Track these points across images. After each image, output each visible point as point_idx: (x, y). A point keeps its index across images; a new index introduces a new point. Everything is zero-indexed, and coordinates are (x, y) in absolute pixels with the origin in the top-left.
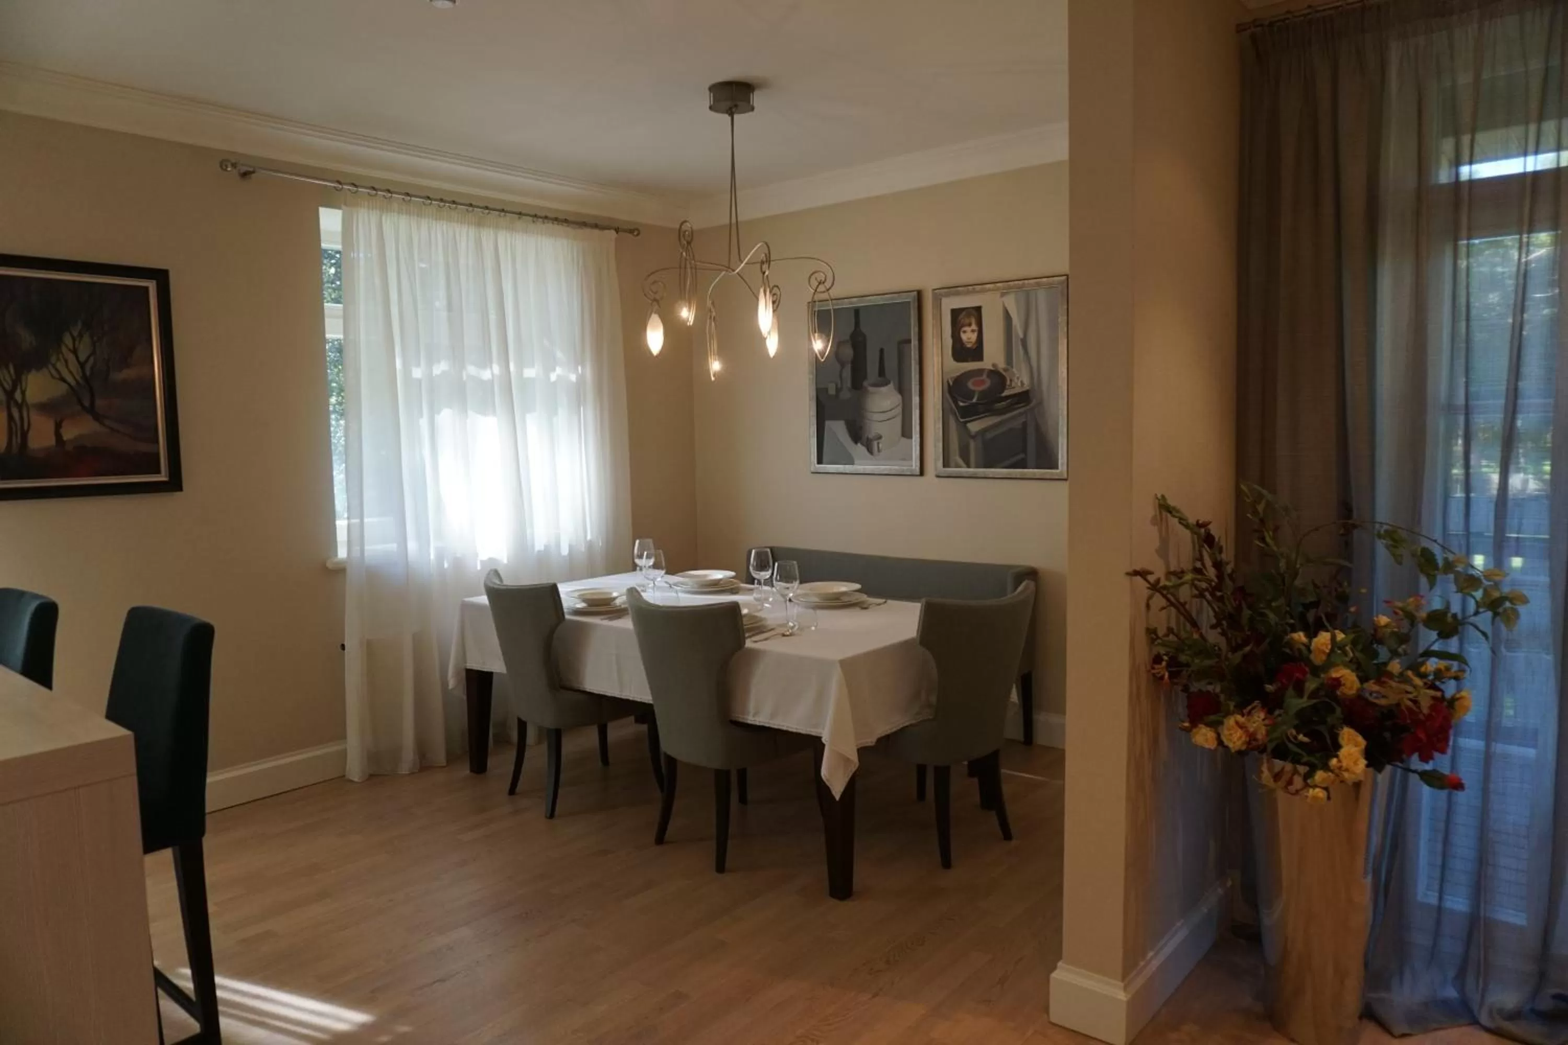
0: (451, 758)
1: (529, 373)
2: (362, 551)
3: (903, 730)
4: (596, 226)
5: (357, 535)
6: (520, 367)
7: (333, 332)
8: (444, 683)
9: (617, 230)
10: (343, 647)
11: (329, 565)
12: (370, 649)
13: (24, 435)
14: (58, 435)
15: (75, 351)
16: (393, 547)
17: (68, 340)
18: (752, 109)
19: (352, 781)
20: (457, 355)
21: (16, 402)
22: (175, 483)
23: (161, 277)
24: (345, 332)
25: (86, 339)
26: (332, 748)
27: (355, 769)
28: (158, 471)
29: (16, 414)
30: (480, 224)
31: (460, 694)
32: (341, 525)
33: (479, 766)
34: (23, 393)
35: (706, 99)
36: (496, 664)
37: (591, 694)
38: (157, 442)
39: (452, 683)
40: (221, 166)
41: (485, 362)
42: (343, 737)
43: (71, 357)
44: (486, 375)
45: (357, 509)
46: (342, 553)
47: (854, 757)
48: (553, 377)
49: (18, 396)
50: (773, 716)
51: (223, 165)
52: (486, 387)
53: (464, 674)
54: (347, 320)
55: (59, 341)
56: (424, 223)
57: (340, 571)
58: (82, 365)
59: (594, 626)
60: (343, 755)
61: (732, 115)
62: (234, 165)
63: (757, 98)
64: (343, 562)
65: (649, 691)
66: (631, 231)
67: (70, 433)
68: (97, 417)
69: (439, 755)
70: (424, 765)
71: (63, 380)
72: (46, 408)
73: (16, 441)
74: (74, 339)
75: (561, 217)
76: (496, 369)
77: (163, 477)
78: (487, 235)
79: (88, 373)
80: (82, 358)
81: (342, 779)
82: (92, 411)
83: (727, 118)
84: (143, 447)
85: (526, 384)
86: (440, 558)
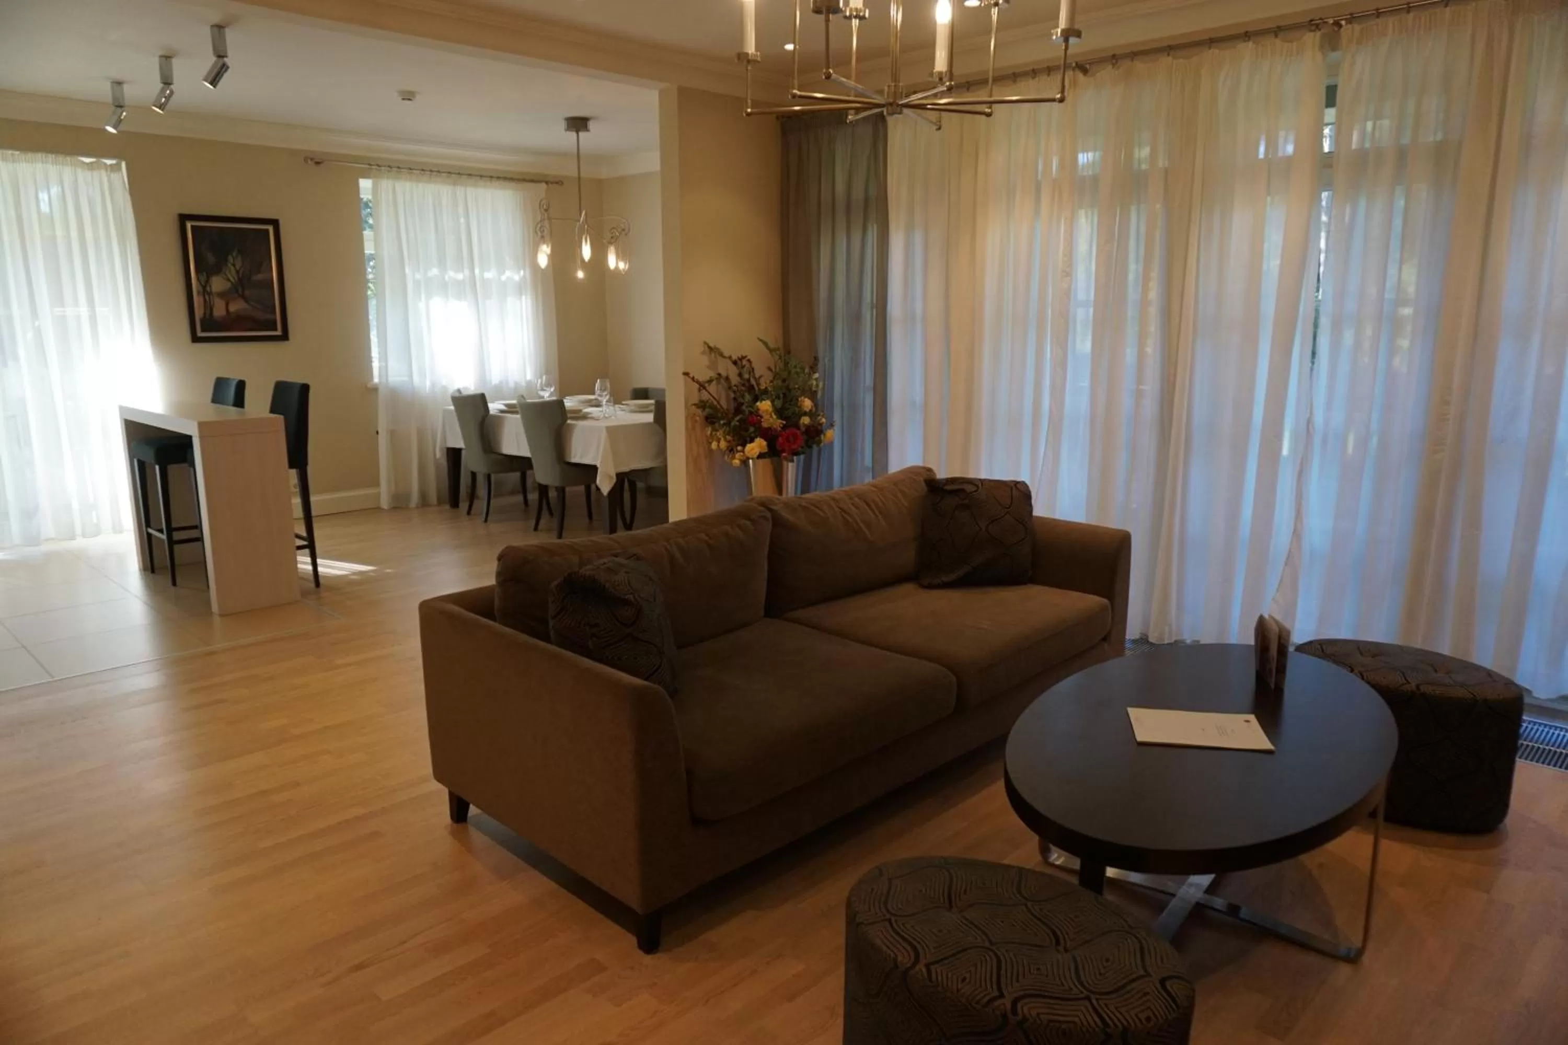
0: (440, 502)
1: (488, 275)
2: (387, 380)
3: (651, 469)
4: (532, 181)
5: (384, 369)
6: (482, 271)
7: (369, 250)
8: (435, 455)
9: (547, 183)
10: (377, 433)
11: (369, 386)
12: (393, 434)
13: (211, 310)
14: (227, 310)
15: (234, 265)
16: (406, 379)
17: (230, 259)
18: (588, 130)
19: (383, 509)
20: (442, 263)
21: (207, 292)
22: (285, 337)
23: (275, 223)
24: (376, 249)
25: (239, 258)
26: (371, 491)
27: (385, 503)
28: (276, 329)
29: (207, 297)
30: (455, 184)
31: (444, 463)
32: (376, 365)
33: (455, 503)
34: (210, 286)
35: (563, 125)
36: (460, 444)
37: (506, 456)
38: (274, 312)
39: (438, 455)
40: (304, 160)
41: (460, 269)
42: (377, 484)
43: (232, 268)
44: (460, 276)
45: (384, 357)
46: (376, 380)
47: (615, 477)
48: (503, 278)
49: (208, 289)
50: (581, 457)
51: (306, 159)
52: (459, 283)
53: (445, 451)
54: (377, 242)
55: (226, 260)
56: (420, 185)
57: (375, 390)
58: (238, 272)
59: (506, 417)
60: (379, 494)
61: (577, 132)
62: (312, 159)
63: (591, 125)
64: (376, 384)
65: (529, 450)
66: (557, 183)
67: (232, 308)
68: (246, 300)
69: (433, 497)
70: (424, 502)
71: (229, 280)
72: (222, 295)
73: (208, 312)
74: (233, 258)
75: (509, 176)
76: (467, 272)
77: (279, 333)
78: (460, 191)
79: (241, 275)
80: (238, 267)
81: (378, 509)
82: (243, 297)
83: (574, 134)
84: (269, 316)
85: (485, 282)
86: (433, 385)
